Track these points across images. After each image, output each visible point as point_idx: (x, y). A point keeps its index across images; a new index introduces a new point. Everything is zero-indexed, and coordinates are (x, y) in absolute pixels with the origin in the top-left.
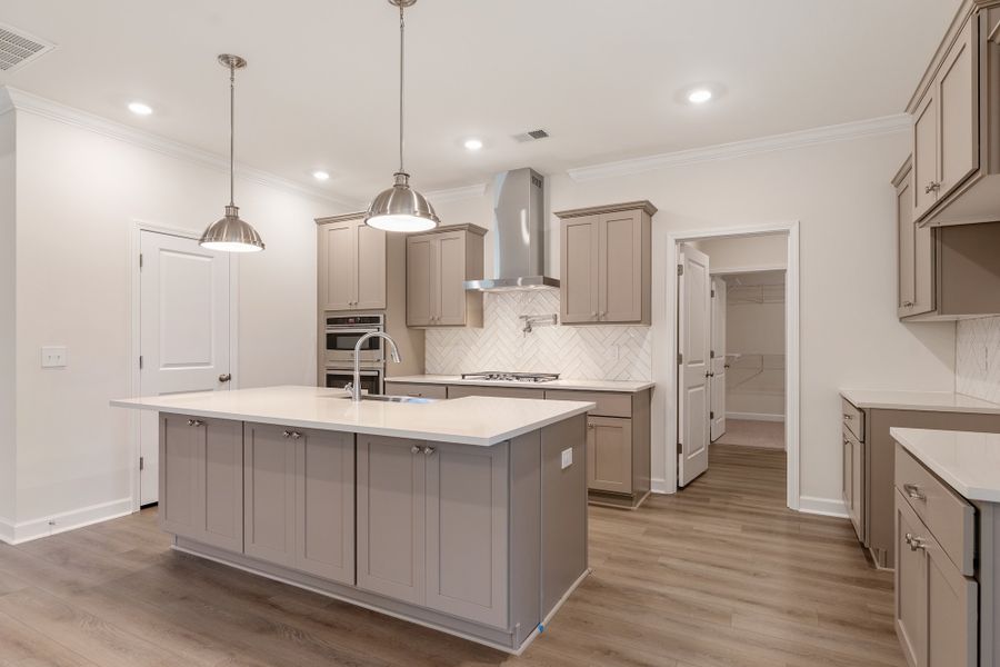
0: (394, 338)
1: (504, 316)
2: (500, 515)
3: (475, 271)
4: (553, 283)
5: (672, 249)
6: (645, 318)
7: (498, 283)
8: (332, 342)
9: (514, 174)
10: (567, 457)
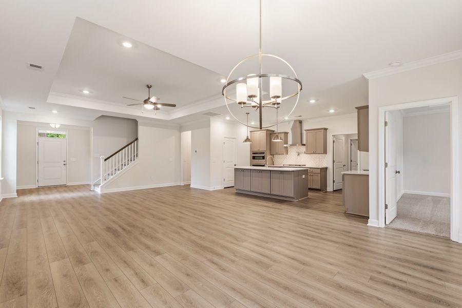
0: (268, 157)
1: (293, 152)
2: (293, 181)
3: (286, 142)
4: (304, 145)
5: (331, 137)
6: (325, 152)
7: (291, 145)
8: (254, 158)
9: (295, 121)
10: (304, 176)
